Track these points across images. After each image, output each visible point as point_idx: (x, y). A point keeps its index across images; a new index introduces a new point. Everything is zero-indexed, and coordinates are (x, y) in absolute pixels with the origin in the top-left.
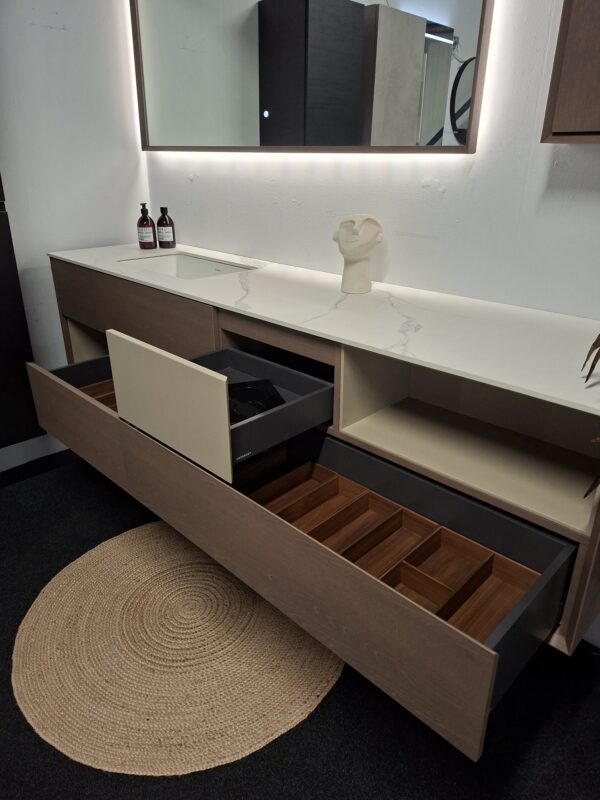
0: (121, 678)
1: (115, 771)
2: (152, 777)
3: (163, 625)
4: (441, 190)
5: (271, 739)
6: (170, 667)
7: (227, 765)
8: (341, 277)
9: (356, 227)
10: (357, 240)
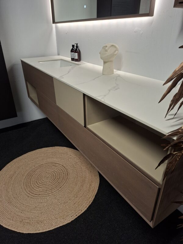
0: (18, 197)
1: (6, 227)
2: (16, 232)
3: (36, 182)
4: (141, 33)
5: (56, 227)
6: (34, 196)
7: (40, 233)
8: (103, 67)
9: (106, 49)
10: (106, 54)
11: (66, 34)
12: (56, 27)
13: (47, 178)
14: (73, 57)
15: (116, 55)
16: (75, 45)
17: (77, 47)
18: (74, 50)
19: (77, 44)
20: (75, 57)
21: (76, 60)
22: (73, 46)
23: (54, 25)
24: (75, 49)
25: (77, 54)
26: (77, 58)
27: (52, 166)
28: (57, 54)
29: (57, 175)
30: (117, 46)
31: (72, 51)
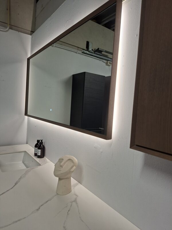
9: (62, 164)
10: (61, 170)
11: (36, 126)
14: (36, 153)
16: (40, 141)
17: (42, 143)
18: (39, 145)
19: (42, 141)
21: (39, 157)
22: (38, 141)
23: (26, 117)
24: (40, 145)
25: (40, 150)
26: (39, 154)
31: (36, 146)
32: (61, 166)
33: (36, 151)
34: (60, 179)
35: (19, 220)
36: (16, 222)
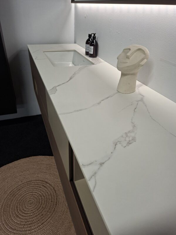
9: (128, 54)
10: (127, 63)
11: (85, 17)
12: (76, 8)
13: (31, 204)
14: (88, 51)
15: (142, 66)
16: (93, 35)
17: (94, 38)
18: (90, 41)
20: (90, 51)
21: (92, 56)
22: (90, 36)
23: (73, 4)
24: (92, 41)
25: (92, 47)
26: (92, 53)
27: (41, 186)
28: (74, 42)
29: (43, 202)
30: (147, 51)
31: (87, 43)
32: (128, 57)
33: (88, 49)
34: (123, 75)
35: (81, 110)
36: (78, 111)
